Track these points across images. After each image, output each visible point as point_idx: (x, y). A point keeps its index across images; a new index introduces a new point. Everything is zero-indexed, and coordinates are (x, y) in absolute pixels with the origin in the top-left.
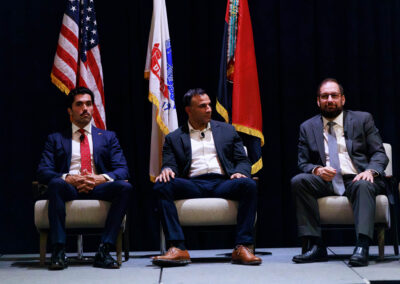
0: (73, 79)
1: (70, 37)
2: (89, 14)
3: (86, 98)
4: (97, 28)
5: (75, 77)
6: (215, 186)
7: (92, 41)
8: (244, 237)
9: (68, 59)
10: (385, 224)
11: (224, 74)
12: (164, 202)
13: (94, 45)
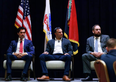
2: (27, 6)
4: (30, 10)
5: (22, 24)
6: (60, 57)
7: (28, 14)
8: (66, 73)
9: (20, 19)
11: (67, 24)
12: (42, 61)
13: (28, 15)
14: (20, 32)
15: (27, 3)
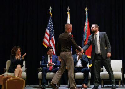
0: (48, 44)
1: (48, 34)
3: (52, 50)
4: (54, 32)
7: (53, 35)
9: (47, 39)
10: (121, 79)
13: (53, 36)
14: (49, 51)
15: (52, 26)
